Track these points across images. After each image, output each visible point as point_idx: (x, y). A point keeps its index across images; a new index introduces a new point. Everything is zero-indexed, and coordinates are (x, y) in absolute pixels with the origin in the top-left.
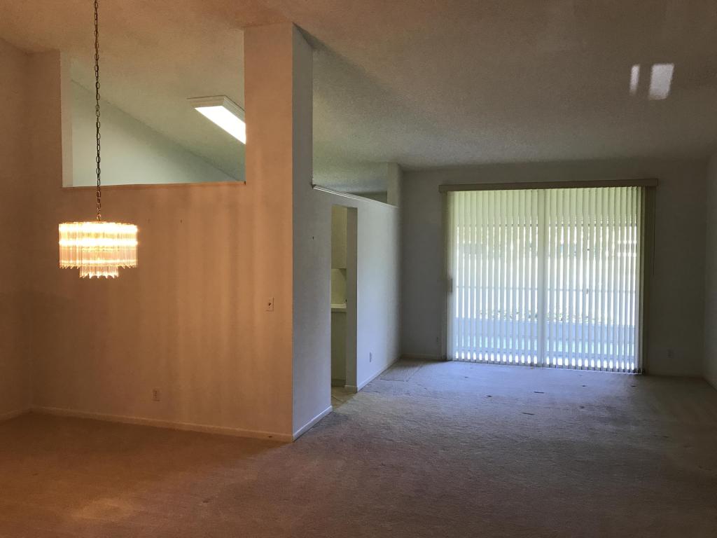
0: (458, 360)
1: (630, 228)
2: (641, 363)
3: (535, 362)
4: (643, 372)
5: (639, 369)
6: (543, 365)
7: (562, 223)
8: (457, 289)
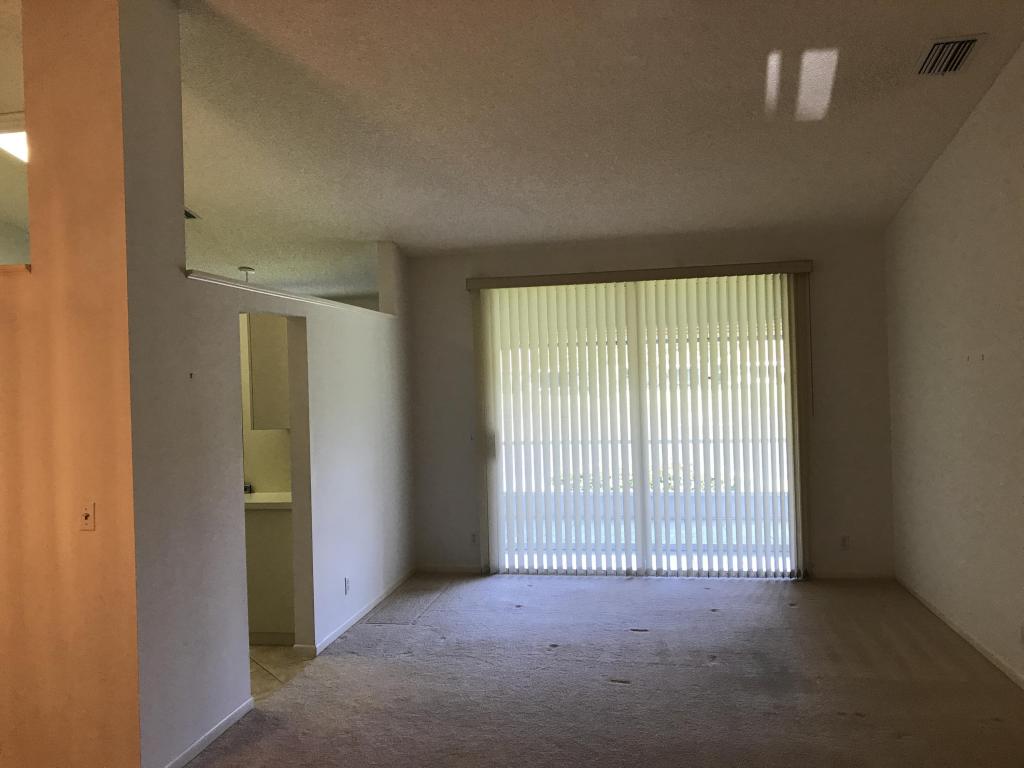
0: (508, 572)
1: (774, 342)
2: (801, 559)
3: (634, 568)
4: (805, 575)
5: (799, 572)
6: (647, 573)
7: (666, 337)
8: (503, 447)
